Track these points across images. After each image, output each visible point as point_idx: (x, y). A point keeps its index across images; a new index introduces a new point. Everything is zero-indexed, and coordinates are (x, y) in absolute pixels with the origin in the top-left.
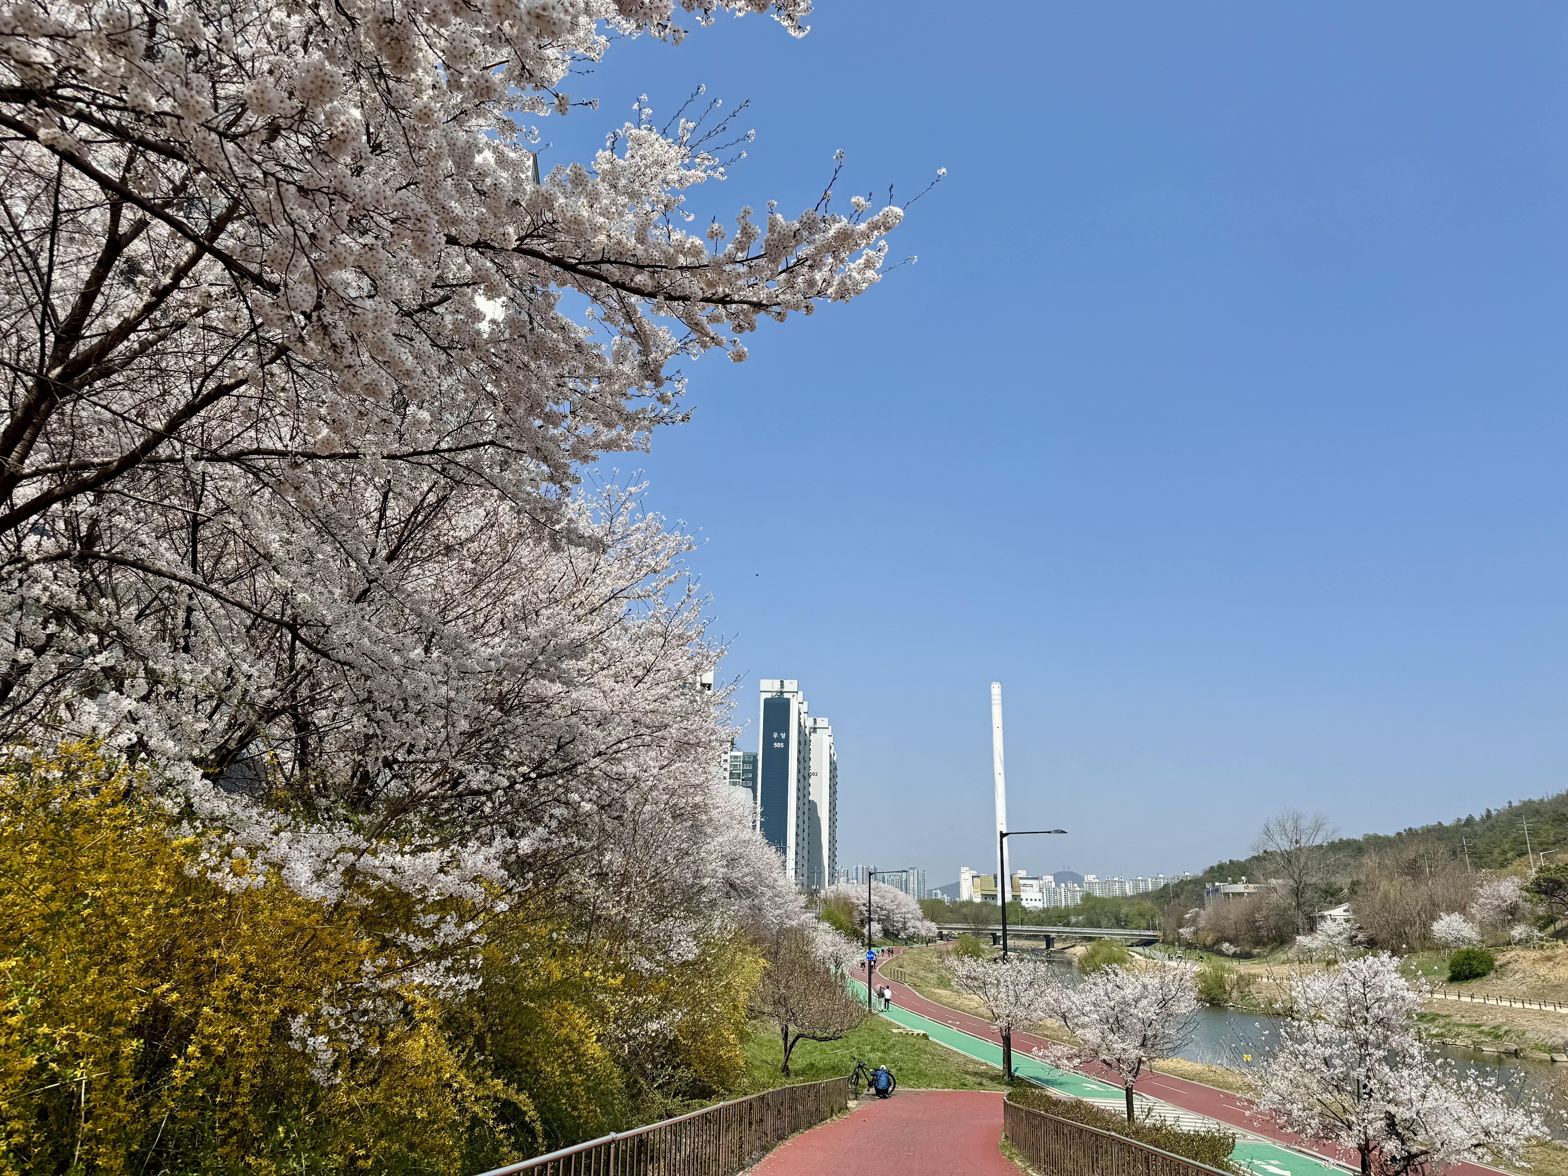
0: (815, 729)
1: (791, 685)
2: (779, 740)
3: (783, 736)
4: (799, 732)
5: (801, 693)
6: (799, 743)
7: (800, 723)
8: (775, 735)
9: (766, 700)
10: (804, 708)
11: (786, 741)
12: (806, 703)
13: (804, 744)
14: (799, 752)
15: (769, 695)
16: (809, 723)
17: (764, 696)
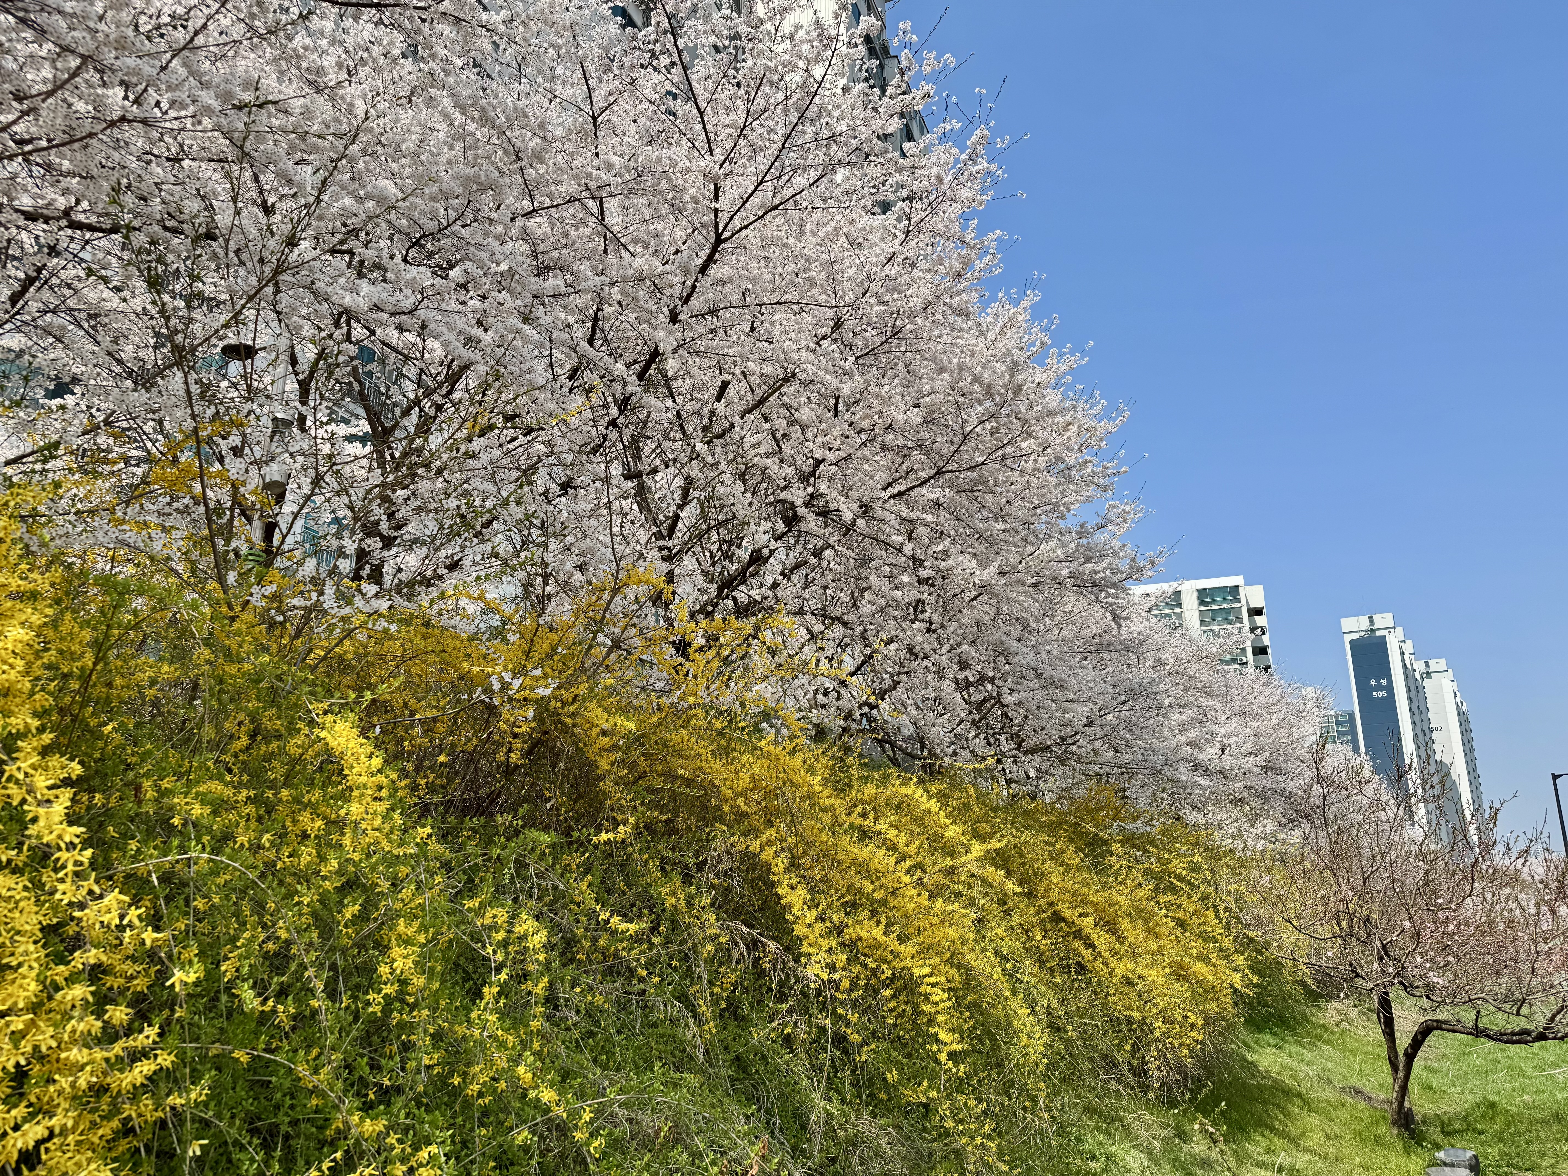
0: (1429, 674)
1: (1383, 620)
2: (1379, 688)
3: (1384, 682)
4: (1406, 676)
5: (1399, 630)
6: (1409, 690)
7: (1404, 665)
8: (1373, 683)
9: (1352, 642)
10: (1408, 647)
11: (1390, 688)
12: (1409, 643)
13: (1415, 691)
14: (1410, 700)
15: (1356, 636)
16: (1419, 667)
17: (1348, 638)
